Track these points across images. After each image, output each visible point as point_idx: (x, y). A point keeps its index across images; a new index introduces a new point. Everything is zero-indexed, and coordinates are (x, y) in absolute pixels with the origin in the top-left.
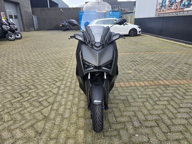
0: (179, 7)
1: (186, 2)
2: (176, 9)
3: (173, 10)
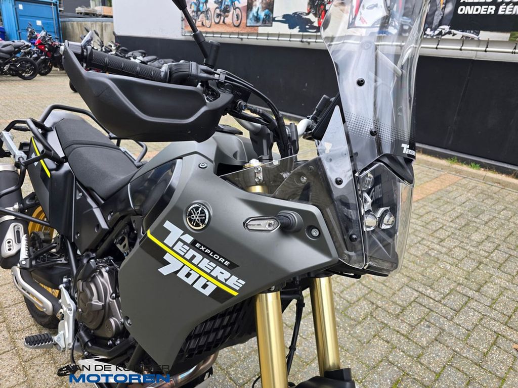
0: (244, 21)
1: (260, 10)
2: (238, 26)
3: (229, 25)
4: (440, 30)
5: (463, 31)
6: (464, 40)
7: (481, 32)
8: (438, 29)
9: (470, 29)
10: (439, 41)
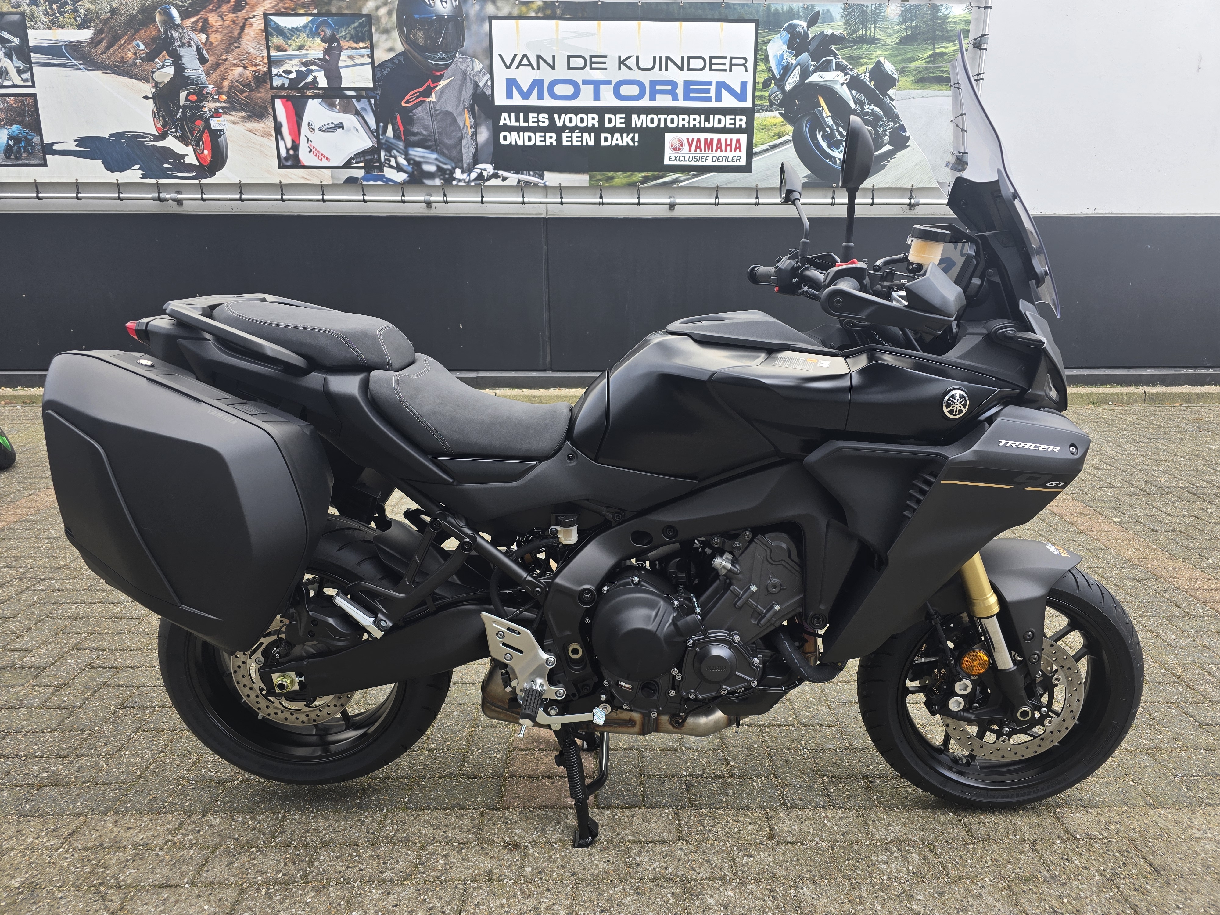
4: (479, 171)
5: (517, 173)
6: (523, 187)
7: (546, 174)
8: (474, 170)
9: (528, 170)
10: (482, 190)
